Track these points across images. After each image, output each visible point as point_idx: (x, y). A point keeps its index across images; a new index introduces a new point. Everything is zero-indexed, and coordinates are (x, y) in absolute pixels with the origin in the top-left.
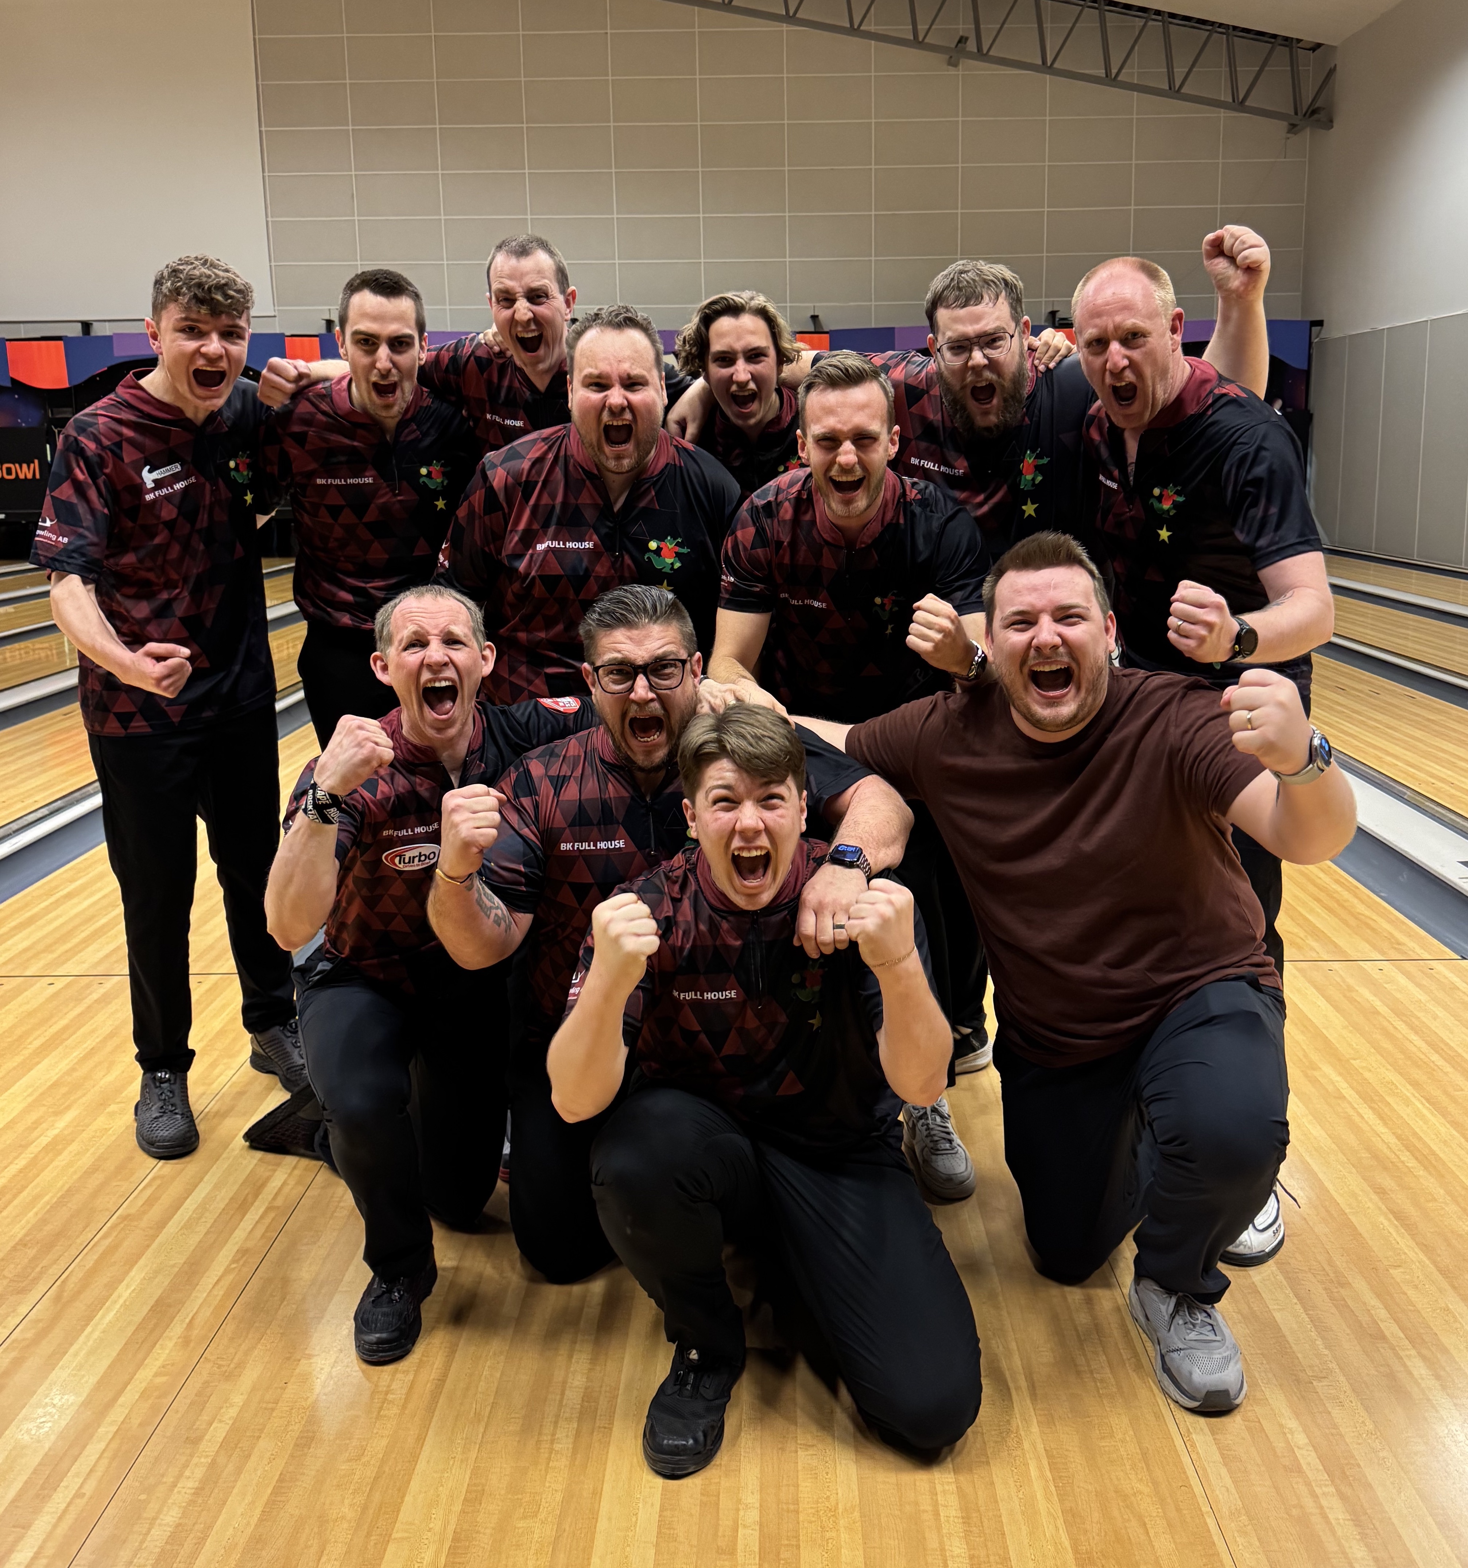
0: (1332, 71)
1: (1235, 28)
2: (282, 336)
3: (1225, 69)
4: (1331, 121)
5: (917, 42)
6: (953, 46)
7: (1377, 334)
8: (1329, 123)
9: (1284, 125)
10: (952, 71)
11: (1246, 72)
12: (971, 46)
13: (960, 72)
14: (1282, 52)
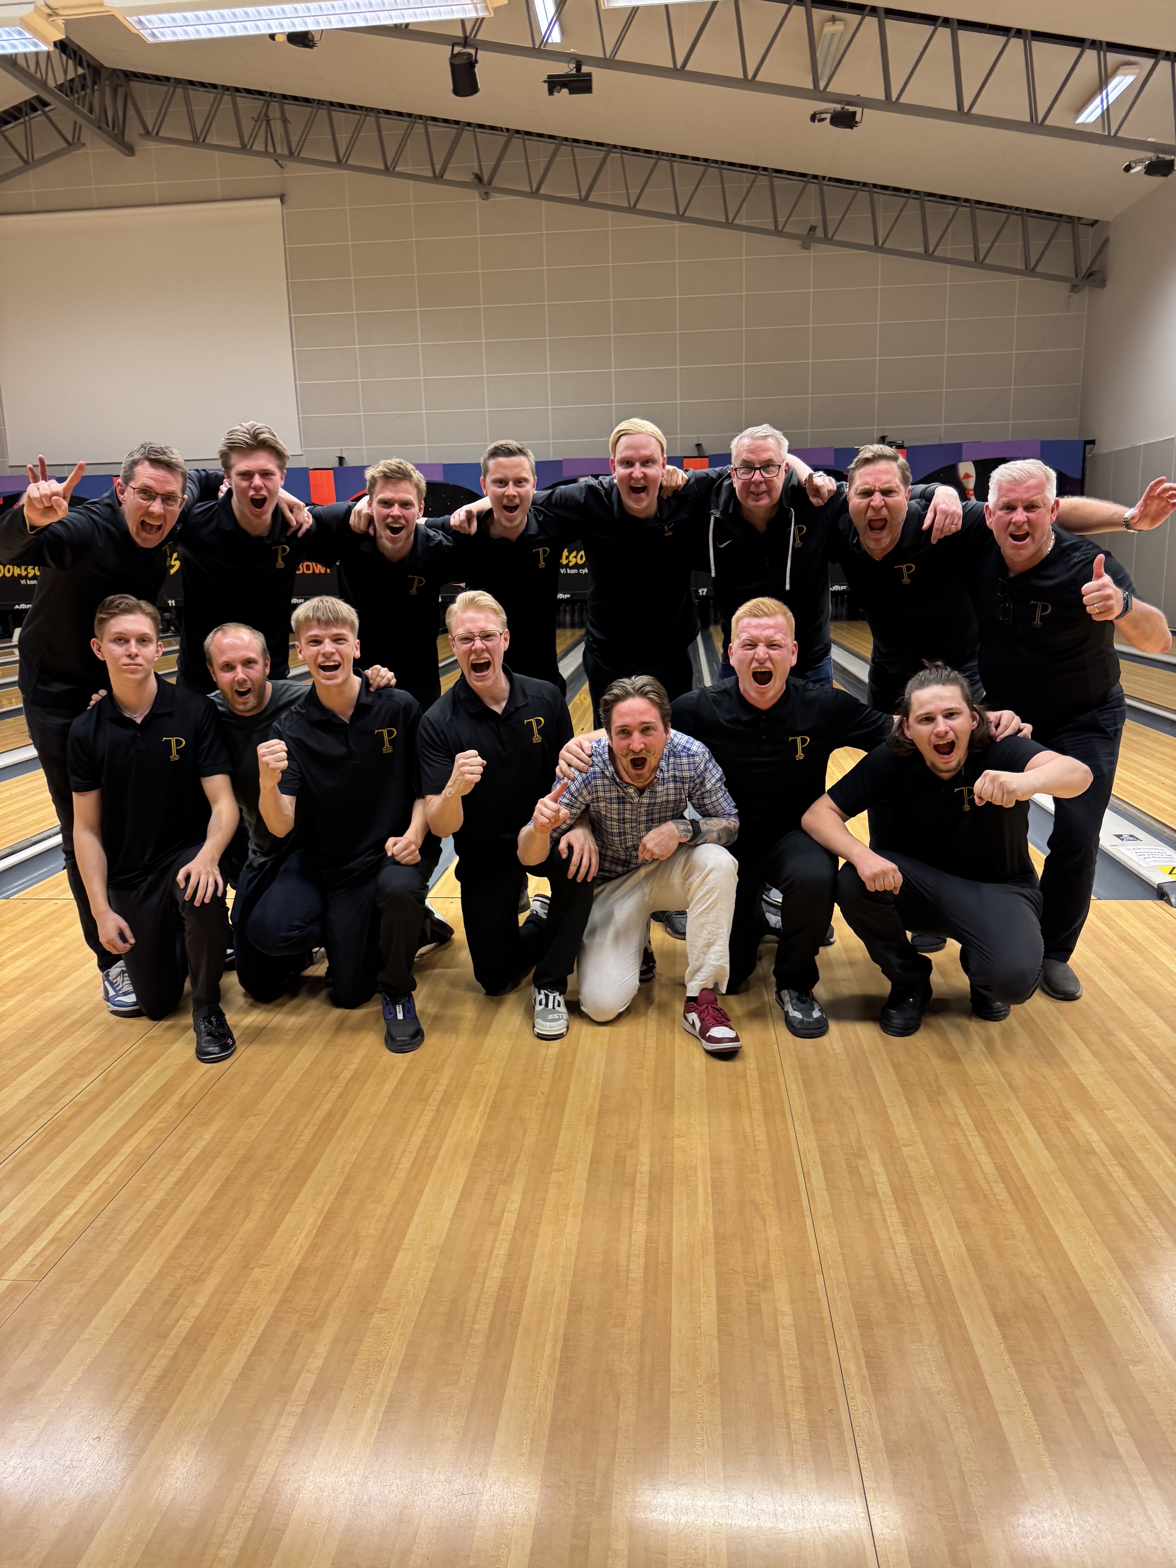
0: (1107, 241)
1: (1028, 210)
2: (307, 469)
3: (1020, 243)
4: (1105, 281)
5: (778, 232)
6: (805, 233)
7: (1135, 449)
8: (1103, 283)
9: (1067, 286)
10: (805, 253)
11: (1036, 245)
12: (820, 233)
13: (811, 253)
14: (1066, 227)
